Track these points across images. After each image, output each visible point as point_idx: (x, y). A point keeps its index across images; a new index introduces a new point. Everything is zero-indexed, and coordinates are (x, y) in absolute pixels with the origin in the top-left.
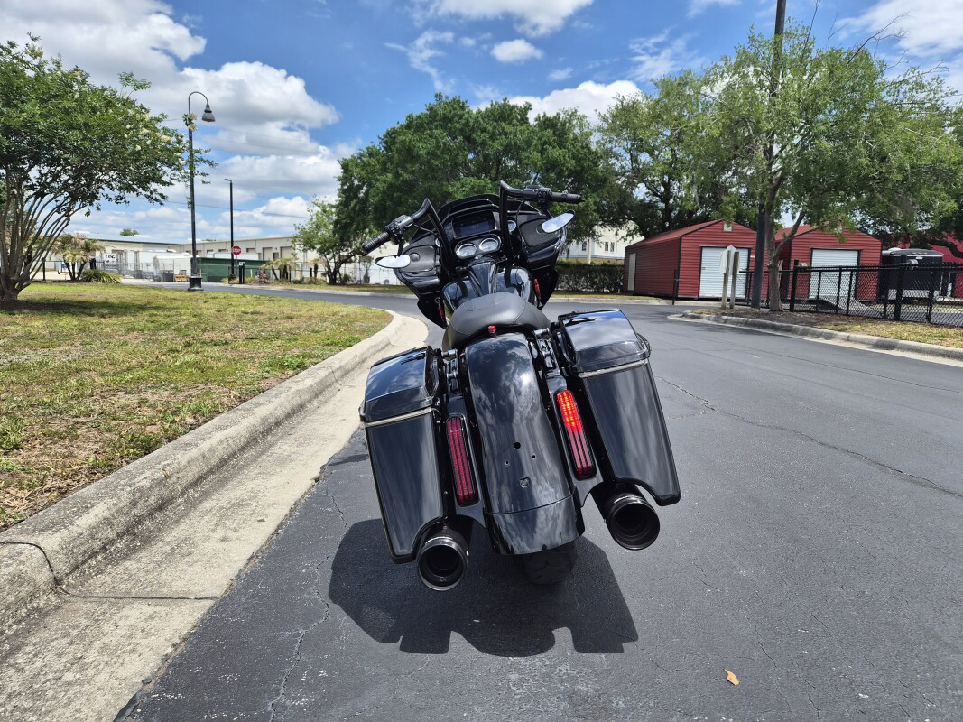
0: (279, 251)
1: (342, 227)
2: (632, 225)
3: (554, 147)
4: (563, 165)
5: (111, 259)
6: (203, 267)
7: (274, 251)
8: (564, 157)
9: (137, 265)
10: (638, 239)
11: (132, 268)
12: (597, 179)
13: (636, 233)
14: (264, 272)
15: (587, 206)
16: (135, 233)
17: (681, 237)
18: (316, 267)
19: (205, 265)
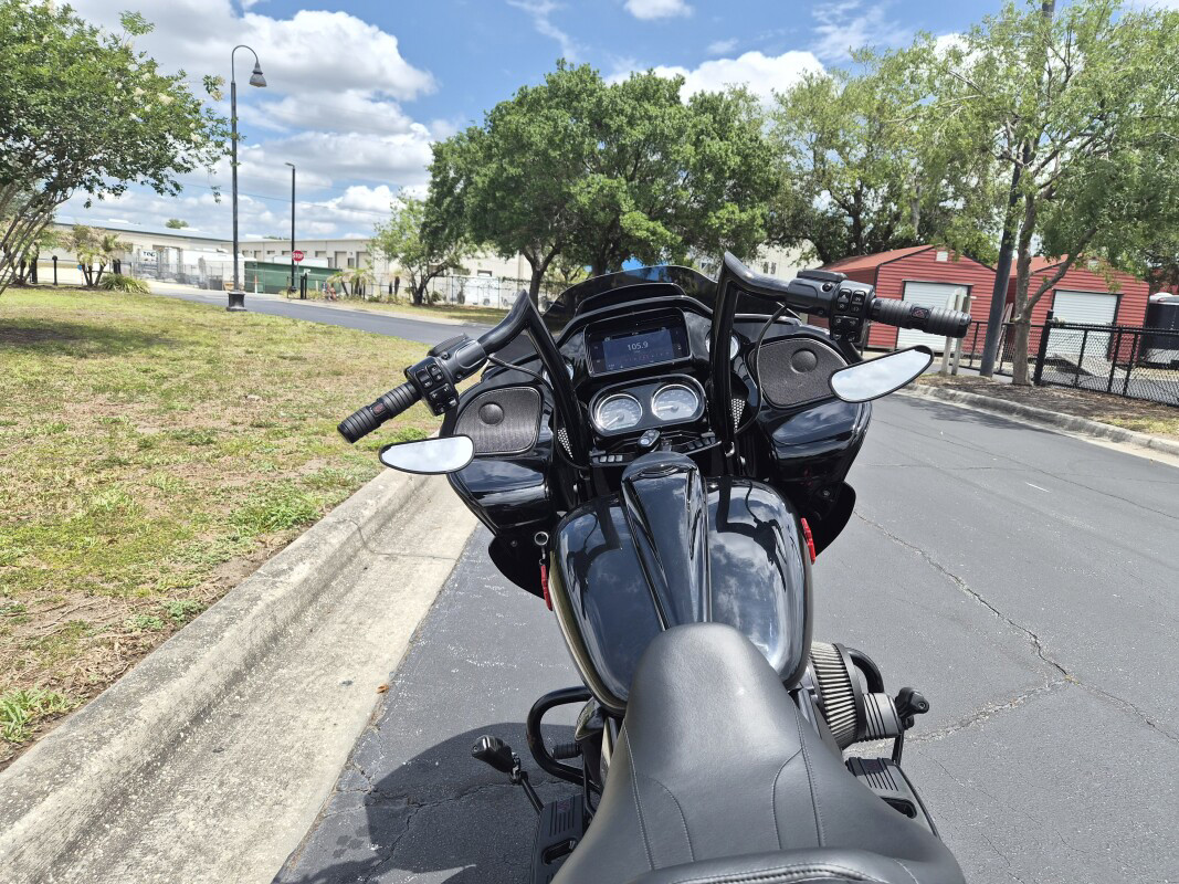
0: (354, 256)
1: (431, 232)
2: (808, 245)
3: (712, 139)
4: (725, 163)
5: (150, 257)
6: (259, 274)
7: (349, 256)
8: (727, 151)
9: (180, 265)
10: (815, 264)
11: (174, 270)
12: (767, 182)
13: (813, 256)
14: (332, 285)
15: (753, 219)
16: (184, 225)
17: (877, 268)
18: (397, 281)
19: (261, 270)
